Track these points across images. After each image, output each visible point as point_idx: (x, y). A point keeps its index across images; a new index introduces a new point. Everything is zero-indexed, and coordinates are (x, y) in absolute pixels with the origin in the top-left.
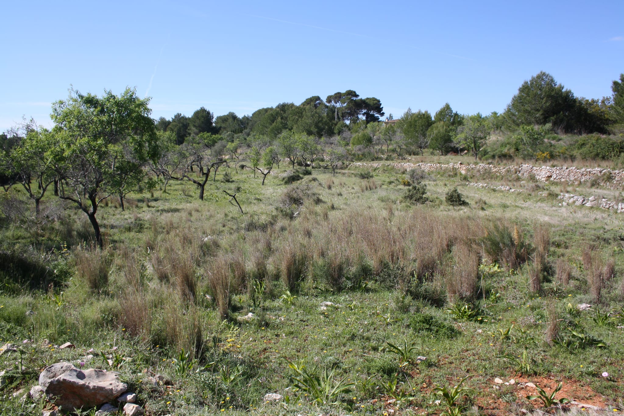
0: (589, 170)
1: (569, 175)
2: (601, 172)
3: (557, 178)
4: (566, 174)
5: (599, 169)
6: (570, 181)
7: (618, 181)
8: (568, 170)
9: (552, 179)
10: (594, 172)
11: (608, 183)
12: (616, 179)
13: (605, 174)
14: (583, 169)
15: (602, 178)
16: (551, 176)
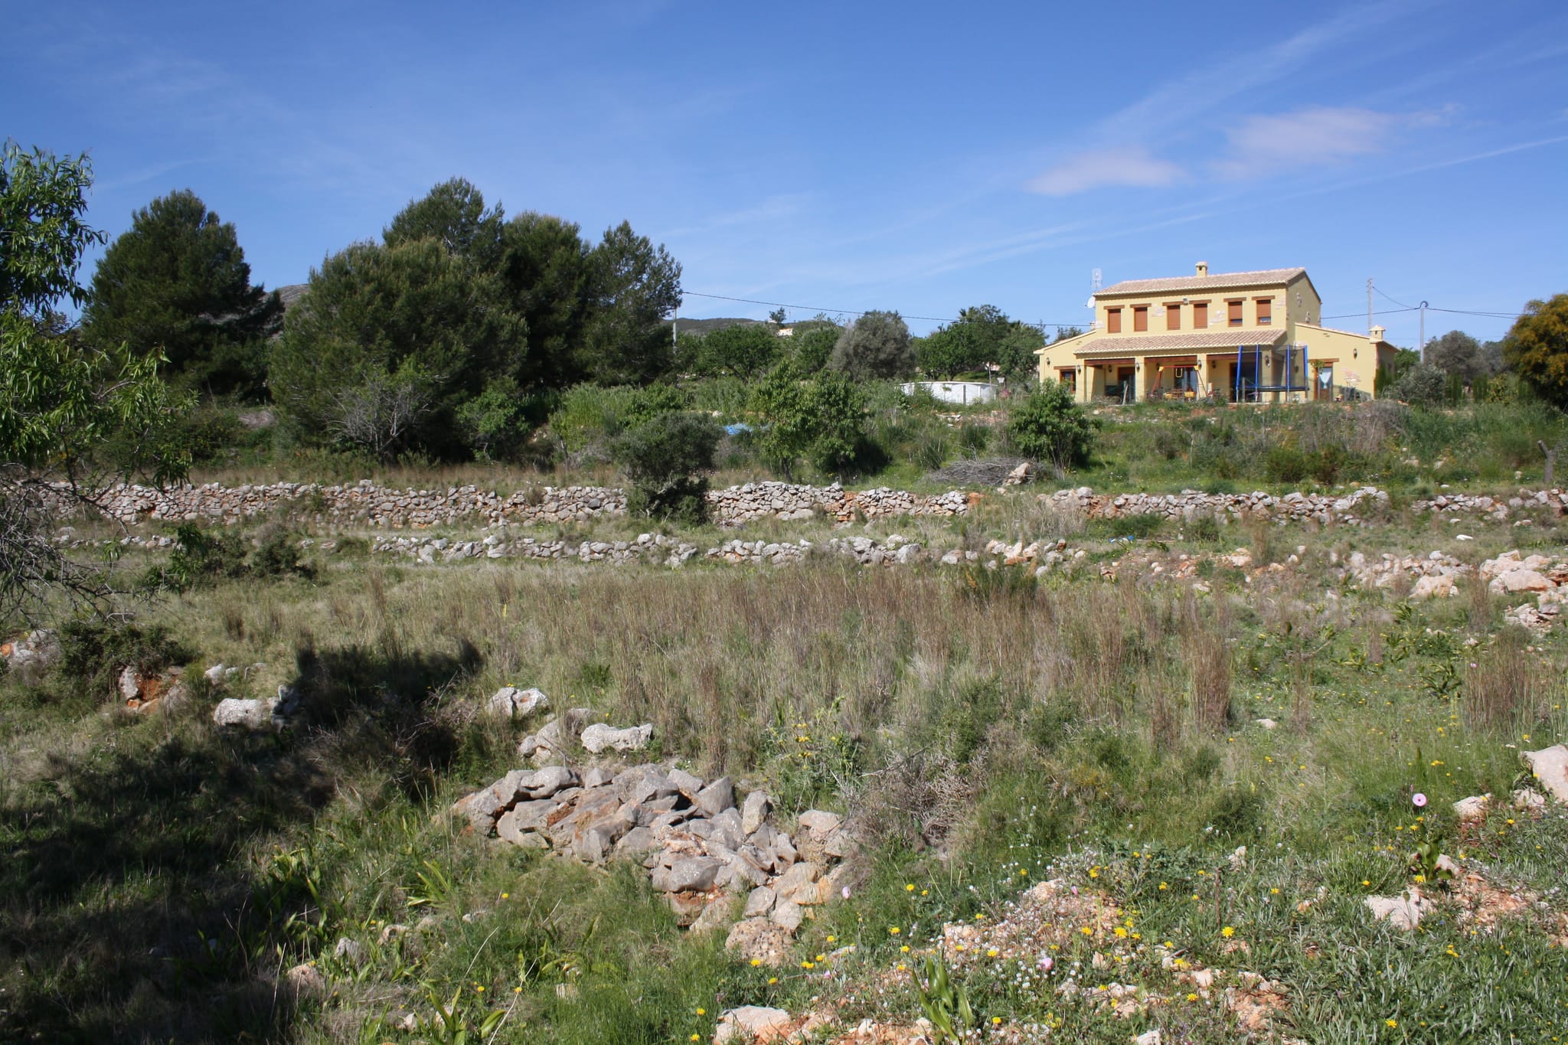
0: (261, 488)
1: (203, 502)
2: (293, 491)
3: (172, 512)
4: (196, 502)
5: (288, 485)
6: (212, 517)
7: (344, 509)
8: (198, 491)
9: (155, 515)
10: (275, 492)
11: (318, 516)
12: (338, 504)
13: (304, 495)
14: (245, 487)
15: (300, 506)
16: (152, 508)
